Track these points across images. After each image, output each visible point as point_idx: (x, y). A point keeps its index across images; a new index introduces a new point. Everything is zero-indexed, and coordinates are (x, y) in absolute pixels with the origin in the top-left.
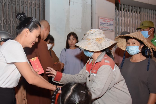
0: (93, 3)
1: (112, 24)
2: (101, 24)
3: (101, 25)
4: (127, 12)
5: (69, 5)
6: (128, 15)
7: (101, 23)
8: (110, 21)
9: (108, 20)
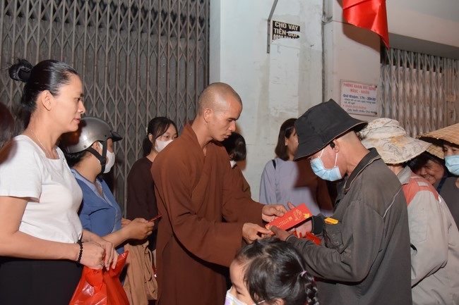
0: (325, 48)
1: (374, 99)
2: (346, 98)
3: (348, 101)
4: (410, 70)
5: (268, 52)
6: (414, 77)
7: (347, 96)
8: (368, 90)
9: (363, 90)
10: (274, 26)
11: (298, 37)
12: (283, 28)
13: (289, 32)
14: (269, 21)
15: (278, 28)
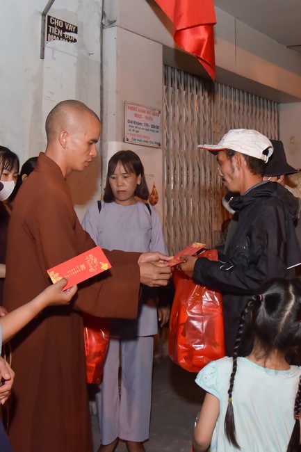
1: (158, 127)
2: (130, 124)
3: (132, 129)
5: (42, 58)
7: (131, 122)
8: (152, 116)
9: (146, 115)
10: (49, 24)
11: (75, 41)
12: (58, 27)
13: (66, 33)
14: (44, 15)
15: (53, 26)
